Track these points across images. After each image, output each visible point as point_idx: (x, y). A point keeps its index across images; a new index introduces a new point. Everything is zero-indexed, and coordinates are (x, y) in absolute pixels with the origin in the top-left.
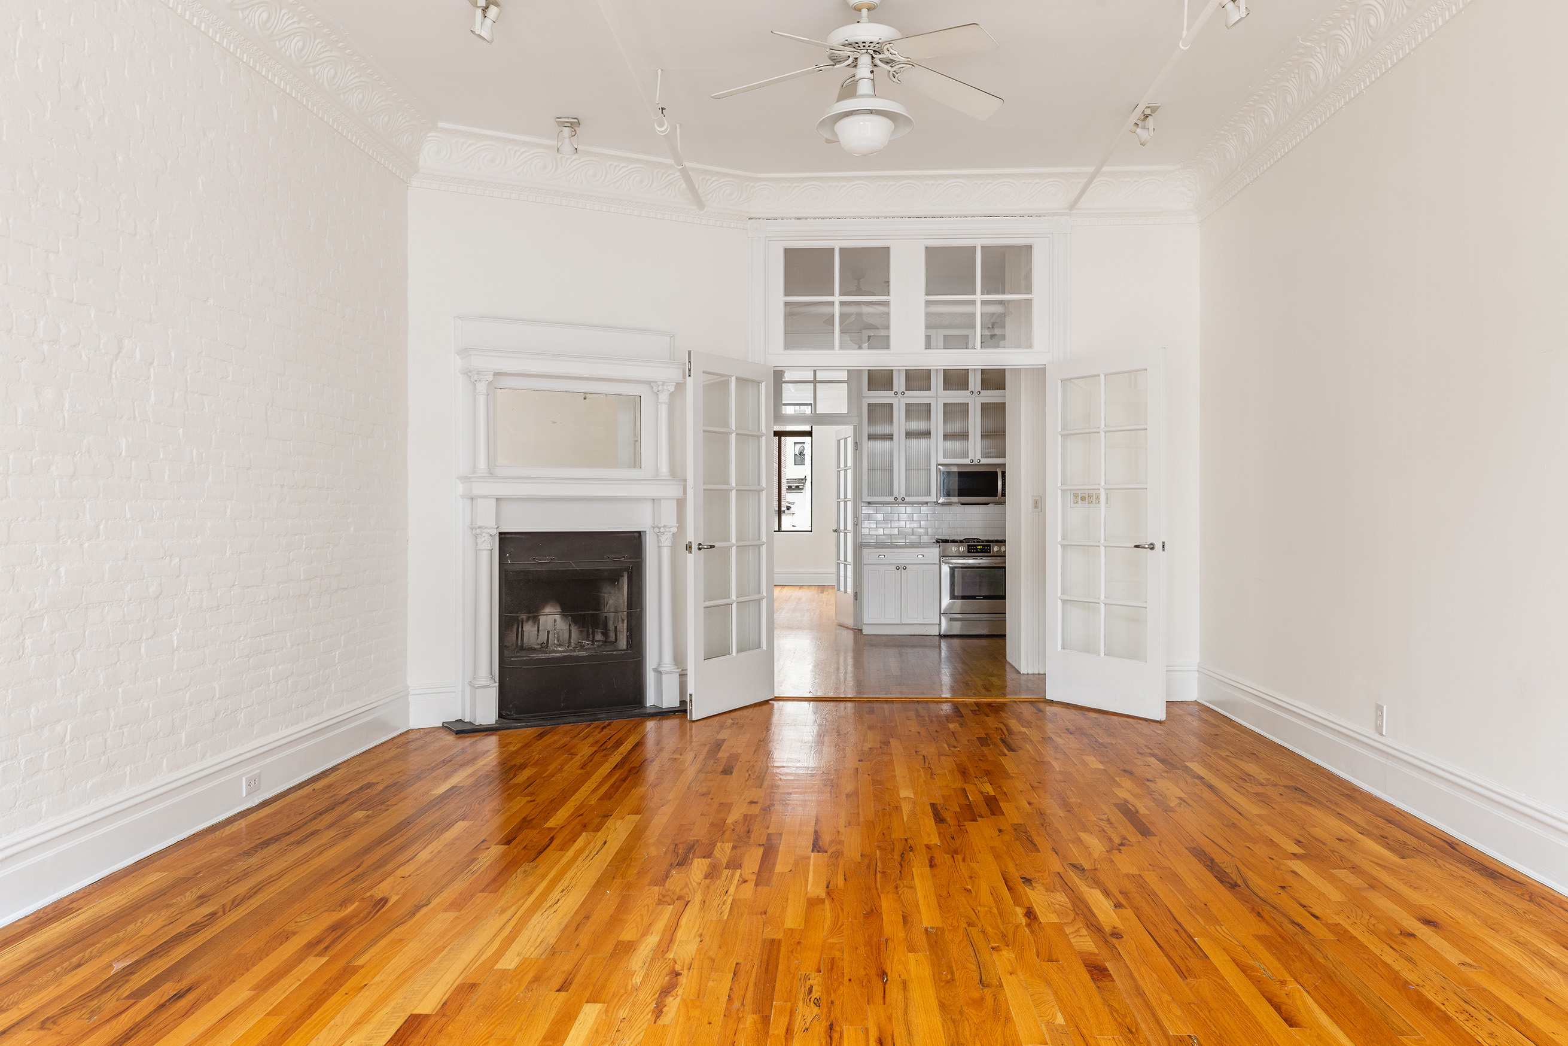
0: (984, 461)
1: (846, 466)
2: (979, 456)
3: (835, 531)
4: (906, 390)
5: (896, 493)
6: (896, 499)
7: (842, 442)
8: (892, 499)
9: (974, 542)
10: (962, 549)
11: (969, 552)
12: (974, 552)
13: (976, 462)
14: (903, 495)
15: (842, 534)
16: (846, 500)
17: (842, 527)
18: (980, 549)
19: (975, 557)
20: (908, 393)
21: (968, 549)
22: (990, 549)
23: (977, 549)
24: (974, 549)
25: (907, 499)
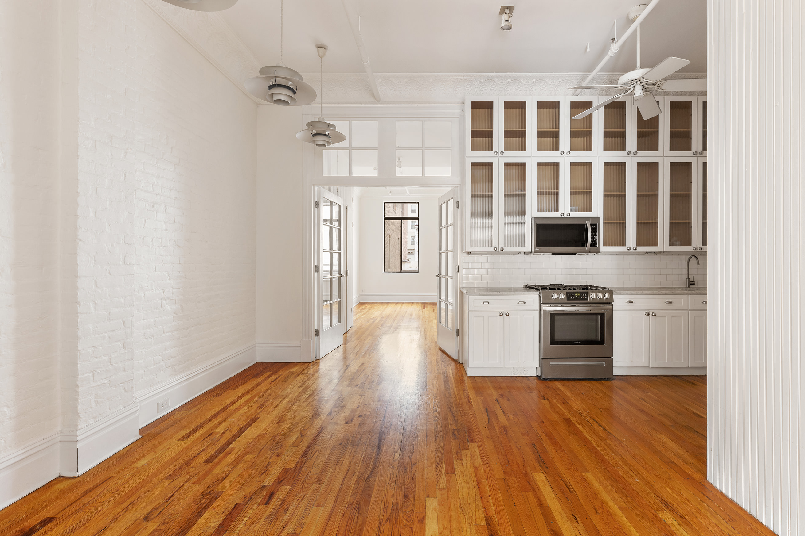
0: (574, 215)
1: (447, 223)
2: (568, 210)
3: (438, 276)
4: (504, 151)
5: (495, 245)
6: (496, 249)
7: (444, 206)
8: (491, 249)
9: (570, 289)
10: (562, 296)
11: (568, 299)
12: (572, 299)
13: (566, 216)
14: (501, 245)
15: (443, 280)
16: (447, 251)
17: (443, 273)
18: (578, 296)
19: (573, 305)
20: (506, 153)
21: (567, 296)
22: (587, 296)
23: (575, 296)
24: (572, 296)
25: (506, 249)
